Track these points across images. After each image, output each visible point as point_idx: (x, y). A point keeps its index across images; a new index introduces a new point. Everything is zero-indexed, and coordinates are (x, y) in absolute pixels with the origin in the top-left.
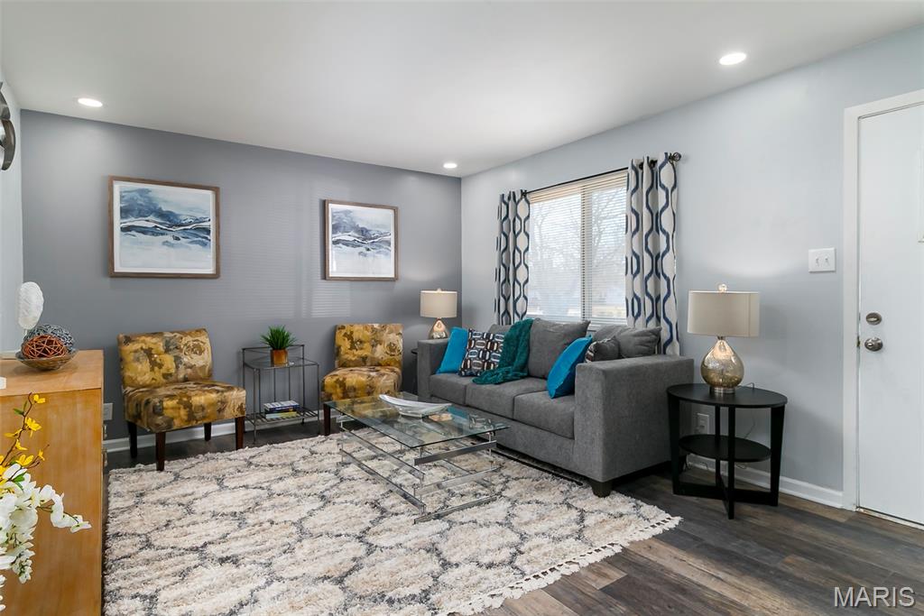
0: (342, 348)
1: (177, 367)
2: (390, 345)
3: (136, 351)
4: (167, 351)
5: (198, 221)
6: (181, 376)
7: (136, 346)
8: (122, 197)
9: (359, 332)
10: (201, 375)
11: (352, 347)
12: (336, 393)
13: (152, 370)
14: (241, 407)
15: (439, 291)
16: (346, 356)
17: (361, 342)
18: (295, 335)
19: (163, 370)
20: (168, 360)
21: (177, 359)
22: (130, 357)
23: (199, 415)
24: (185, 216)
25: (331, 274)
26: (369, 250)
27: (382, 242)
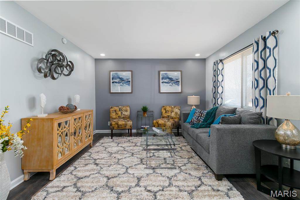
0: (163, 113)
1: (121, 115)
2: (176, 113)
3: (113, 110)
4: (119, 111)
5: (128, 79)
6: (122, 117)
7: (113, 109)
8: (112, 75)
9: (168, 108)
10: (127, 117)
11: (166, 112)
12: (156, 125)
13: (116, 115)
14: (131, 126)
15: (194, 96)
16: (164, 115)
17: (168, 111)
18: (150, 108)
19: (118, 115)
20: (120, 113)
21: (122, 113)
22: (112, 112)
23: (120, 127)
24: (125, 78)
25: (161, 92)
26: (173, 84)
27: (177, 81)
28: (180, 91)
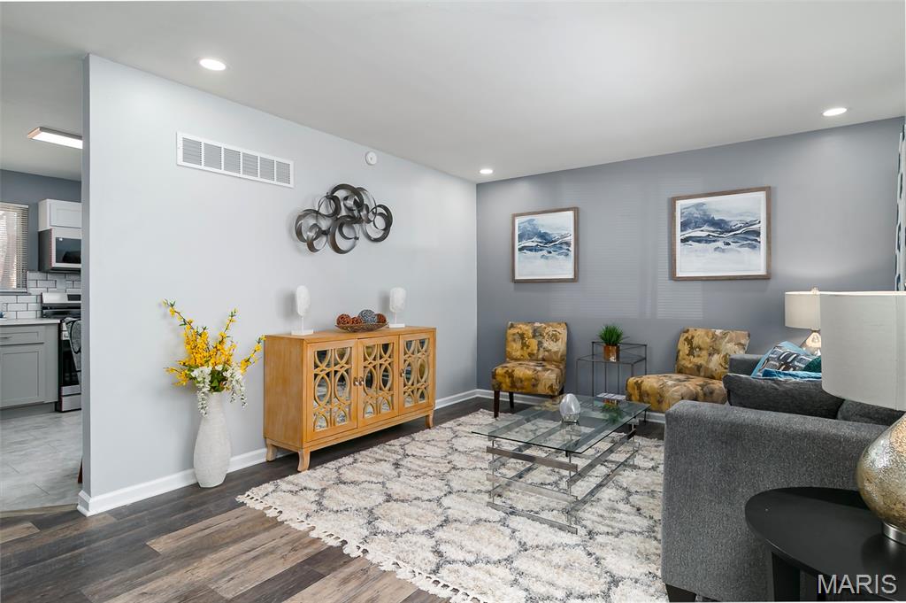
0: (681, 353)
1: (539, 350)
2: (725, 356)
3: (514, 334)
4: (534, 336)
5: (563, 237)
6: (540, 356)
7: (515, 331)
8: (519, 227)
9: (700, 337)
10: (555, 358)
11: (691, 353)
13: (522, 348)
15: (815, 292)
16: (683, 362)
17: (700, 349)
19: (529, 350)
20: (534, 343)
21: (540, 343)
22: (510, 338)
24: (555, 235)
25: (679, 274)
26: (728, 244)
27: (747, 233)
28: (762, 272)
